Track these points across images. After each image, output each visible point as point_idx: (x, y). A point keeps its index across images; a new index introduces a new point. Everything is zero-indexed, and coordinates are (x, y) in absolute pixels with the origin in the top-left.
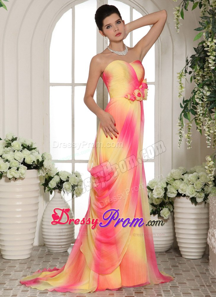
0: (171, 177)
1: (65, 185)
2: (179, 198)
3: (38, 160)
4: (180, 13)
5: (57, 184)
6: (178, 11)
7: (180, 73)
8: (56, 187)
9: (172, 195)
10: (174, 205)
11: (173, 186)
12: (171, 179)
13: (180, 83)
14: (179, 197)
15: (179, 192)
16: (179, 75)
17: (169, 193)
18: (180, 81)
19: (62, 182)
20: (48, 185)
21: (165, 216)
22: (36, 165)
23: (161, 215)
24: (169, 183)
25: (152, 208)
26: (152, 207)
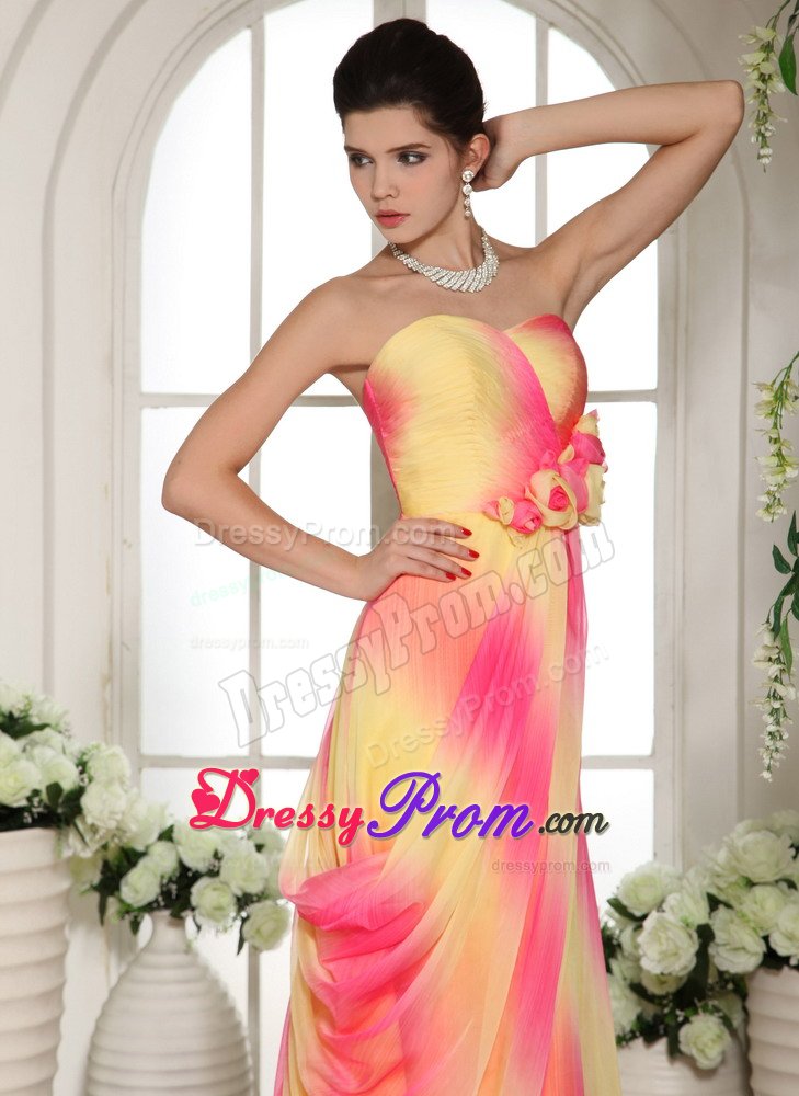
0: (734, 870)
1: (201, 892)
2: (777, 975)
3: (54, 789)
4: (775, 58)
5: (162, 886)
6: (768, 48)
7: (777, 386)
8: (156, 901)
9: (736, 955)
10: (750, 1005)
11: (743, 916)
12: (733, 879)
13: (776, 441)
14: (774, 971)
15: (773, 945)
16: (767, 396)
17: (722, 950)
18: (775, 426)
19: (185, 878)
20: (117, 888)
21: (702, 1051)
22: (46, 807)
23: (683, 1047)
24: (722, 897)
25: (638, 1010)
26: (640, 1004)
